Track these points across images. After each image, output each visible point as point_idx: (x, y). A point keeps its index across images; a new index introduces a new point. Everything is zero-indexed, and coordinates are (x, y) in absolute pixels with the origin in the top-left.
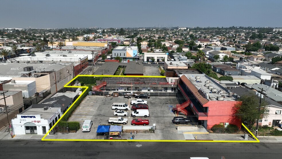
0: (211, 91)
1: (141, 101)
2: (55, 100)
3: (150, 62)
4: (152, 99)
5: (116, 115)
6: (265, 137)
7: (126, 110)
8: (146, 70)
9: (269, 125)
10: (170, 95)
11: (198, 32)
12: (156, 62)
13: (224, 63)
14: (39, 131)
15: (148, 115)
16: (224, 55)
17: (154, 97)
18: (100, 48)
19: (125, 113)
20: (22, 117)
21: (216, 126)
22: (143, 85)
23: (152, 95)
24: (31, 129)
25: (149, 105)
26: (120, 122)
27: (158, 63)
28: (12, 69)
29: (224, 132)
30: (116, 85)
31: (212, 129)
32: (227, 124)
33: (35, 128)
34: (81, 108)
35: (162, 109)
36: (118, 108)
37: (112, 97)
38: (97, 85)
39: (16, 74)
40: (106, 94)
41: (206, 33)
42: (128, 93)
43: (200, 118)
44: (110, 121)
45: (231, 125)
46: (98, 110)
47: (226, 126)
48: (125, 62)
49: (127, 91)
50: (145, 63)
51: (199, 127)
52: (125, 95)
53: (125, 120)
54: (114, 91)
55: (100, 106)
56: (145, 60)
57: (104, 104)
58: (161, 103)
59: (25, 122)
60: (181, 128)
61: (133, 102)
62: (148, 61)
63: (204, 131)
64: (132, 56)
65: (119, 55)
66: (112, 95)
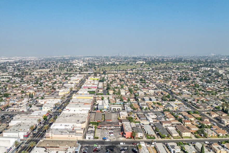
0: (128, 129)
1: (111, 131)
5: (106, 135)
6: (137, 140)
8: (112, 116)
9: (139, 137)
10: (119, 129)
12: (117, 110)
13: (145, 111)
14: (91, 139)
15: (113, 135)
16: (146, 107)
18: (90, 101)
19: (108, 135)
21: (128, 137)
22: (112, 126)
23: (114, 129)
24: (89, 138)
25: (114, 132)
29: (129, 139)
30: (104, 126)
33: (90, 138)
36: (106, 133)
39: (75, 123)
40: (101, 129)
43: (124, 136)
44: (105, 137)
45: (131, 137)
46: (101, 134)
48: (103, 110)
52: (107, 129)
53: (108, 136)
57: (102, 132)
58: (117, 132)
60: (120, 138)
61: (109, 131)
62: (113, 110)
63: (125, 139)
64: (107, 108)
65: (101, 107)
66: (103, 129)
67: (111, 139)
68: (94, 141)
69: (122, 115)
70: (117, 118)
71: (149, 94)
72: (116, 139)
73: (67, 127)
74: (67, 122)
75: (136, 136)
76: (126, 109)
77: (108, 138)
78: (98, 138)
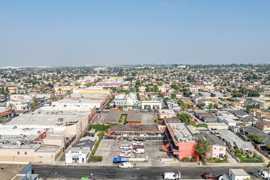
0: (184, 136)
1: (139, 143)
2: (84, 142)
3: (147, 109)
4: (147, 142)
5: (124, 152)
6: (212, 164)
7: (130, 149)
8: (143, 117)
9: (217, 157)
10: (160, 139)
11: (197, 71)
12: (152, 109)
13: (209, 110)
14: (80, 161)
15: (144, 153)
16: (210, 102)
17: (149, 140)
18: (103, 96)
19: (129, 151)
20: (71, 152)
21: (184, 158)
22: (140, 132)
23: (147, 139)
24: (76, 159)
25: (145, 146)
26: (126, 156)
27: (153, 110)
28: (48, 120)
29: (189, 162)
30: (122, 132)
31: (182, 160)
32: (191, 157)
33: (78, 159)
34: (99, 148)
35: (154, 149)
36: (124, 148)
37: (119, 140)
38: (108, 132)
39: (52, 124)
40: (115, 138)
41: (206, 72)
42: (130, 137)
43: (174, 153)
44: (120, 156)
45: (193, 157)
46: (111, 149)
47: (190, 158)
48: (126, 110)
49: (129, 136)
50: (143, 110)
51: (175, 159)
52: (128, 139)
53: (129, 155)
54: (120, 136)
55: (112, 147)
56: (143, 108)
57: (115, 145)
58: (153, 145)
59: (73, 155)
60: (163, 160)
61: (134, 144)
62: (145, 108)
63: (177, 161)
64: (132, 104)
65: (121, 103)
66: (119, 139)
67: (137, 162)
68: (88, 167)
69: (164, 114)
70: (152, 120)
71: (207, 90)
72: (152, 161)
73: (27, 133)
74: (35, 124)
75: (208, 155)
76: (170, 107)
77: (130, 159)
78: (100, 159)
